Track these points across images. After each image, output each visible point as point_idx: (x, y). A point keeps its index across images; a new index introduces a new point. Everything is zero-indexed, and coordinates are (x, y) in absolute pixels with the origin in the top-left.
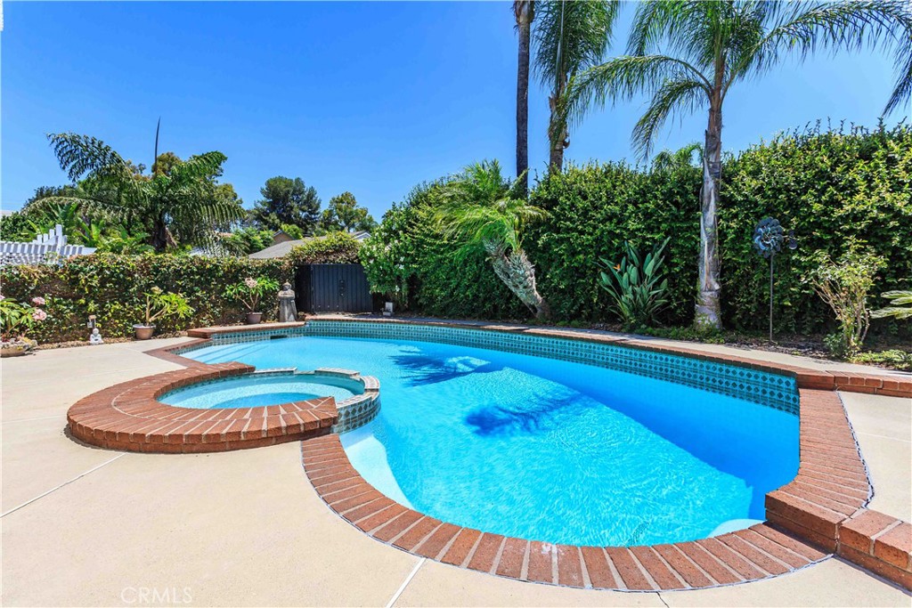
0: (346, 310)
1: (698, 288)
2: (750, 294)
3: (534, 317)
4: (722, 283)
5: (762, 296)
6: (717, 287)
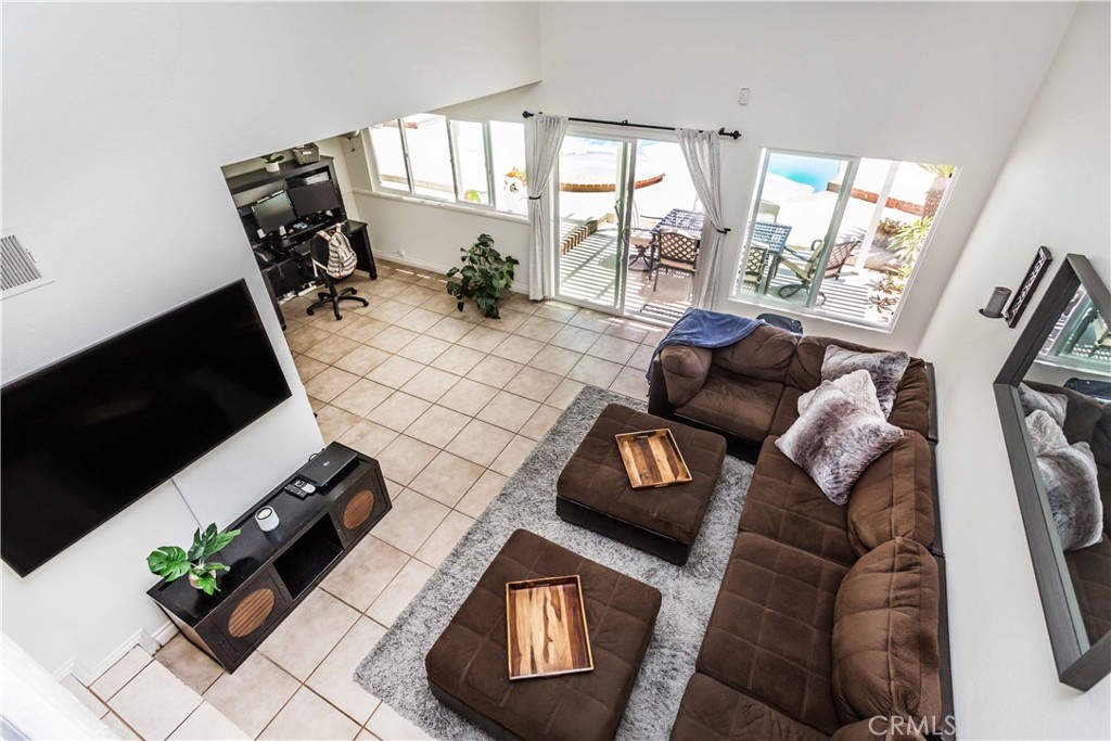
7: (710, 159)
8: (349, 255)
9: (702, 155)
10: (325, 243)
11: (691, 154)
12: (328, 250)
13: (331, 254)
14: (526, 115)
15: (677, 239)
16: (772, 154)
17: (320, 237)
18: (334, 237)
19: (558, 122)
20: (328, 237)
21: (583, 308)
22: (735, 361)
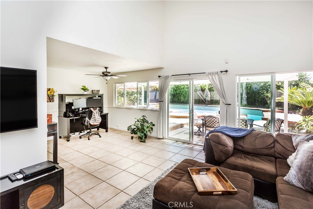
0: (156, 102)
1: (243, 97)
2: (252, 98)
3: (206, 103)
4: (247, 96)
5: (254, 98)
6: (246, 97)
7: (219, 80)
8: (99, 117)
9: (216, 79)
10: (91, 112)
11: (212, 79)
12: (92, 114)
13: (93, 116)
14: (159, 77)
15: (211, 118)
16: (241, 77)
17: (91, 110)
18: (95, 111)
19: (169, 77)
20: (93, 110)
21: (177, 141)
22: (245, 146)
